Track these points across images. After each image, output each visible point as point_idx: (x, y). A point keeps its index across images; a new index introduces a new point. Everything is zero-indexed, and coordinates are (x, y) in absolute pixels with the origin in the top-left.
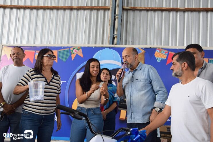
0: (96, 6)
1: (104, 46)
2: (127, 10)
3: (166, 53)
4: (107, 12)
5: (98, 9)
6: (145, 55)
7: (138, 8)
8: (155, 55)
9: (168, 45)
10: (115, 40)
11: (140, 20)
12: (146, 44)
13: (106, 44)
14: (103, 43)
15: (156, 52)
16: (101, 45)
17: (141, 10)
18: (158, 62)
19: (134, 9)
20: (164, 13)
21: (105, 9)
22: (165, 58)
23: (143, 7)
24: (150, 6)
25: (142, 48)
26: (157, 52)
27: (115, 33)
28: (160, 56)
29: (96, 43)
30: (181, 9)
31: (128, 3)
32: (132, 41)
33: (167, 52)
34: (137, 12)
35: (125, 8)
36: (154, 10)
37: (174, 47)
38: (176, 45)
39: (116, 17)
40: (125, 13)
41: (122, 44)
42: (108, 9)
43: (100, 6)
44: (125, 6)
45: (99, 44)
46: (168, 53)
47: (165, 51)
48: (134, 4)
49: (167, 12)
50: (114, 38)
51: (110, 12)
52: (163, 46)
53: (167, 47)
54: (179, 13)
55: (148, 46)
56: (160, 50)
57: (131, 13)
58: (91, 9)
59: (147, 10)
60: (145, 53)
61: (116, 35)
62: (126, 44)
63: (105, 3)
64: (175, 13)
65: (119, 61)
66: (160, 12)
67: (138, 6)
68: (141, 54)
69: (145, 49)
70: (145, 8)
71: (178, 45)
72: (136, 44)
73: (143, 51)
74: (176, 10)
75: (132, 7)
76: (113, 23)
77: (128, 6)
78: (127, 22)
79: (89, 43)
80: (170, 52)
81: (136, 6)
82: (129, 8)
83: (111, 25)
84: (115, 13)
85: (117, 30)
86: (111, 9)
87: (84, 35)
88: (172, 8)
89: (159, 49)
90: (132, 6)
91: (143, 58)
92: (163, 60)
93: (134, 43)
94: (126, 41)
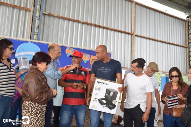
0: (19, 6)
1: (25, 39)
2: (45, 15)
3: (73, 50)
4: (28, 13)
5: (20, 8)
7: (53, 15)
8: (66, 51)
10: (35, 36)
11: (53, 24)
13: (26, 38)
14: (23, 38)
16: (21, 39)
17: (55, 17)
19: (50, 15)
21: (27, 10)
26: (67, 49)
27: (35, 31)
28: (69, 52)
29: (17, 37)
30: (82, 22)
31: (45, 9)
32: (47, 39)
34: (52, 18)
35: (44, 13)
36: (64, 19)
42: (30, 11)
43: (22, 6)
45: (20, 37)
51: (31, 13)
52: (69, 45)
55: (61, 45)
56: (69, 48)
58: (14, 7)
62: (42, 40)
63: (27, 5)
66: (68, 21)
70: (58, 16)
78: (44, 24)
79: (10, 36)
81: (51, 13)
82: (47, 14)
86: (32, 11)
87: (6, 28)
90: (49, 12)
93: (49, 40)
94: (43, 38)
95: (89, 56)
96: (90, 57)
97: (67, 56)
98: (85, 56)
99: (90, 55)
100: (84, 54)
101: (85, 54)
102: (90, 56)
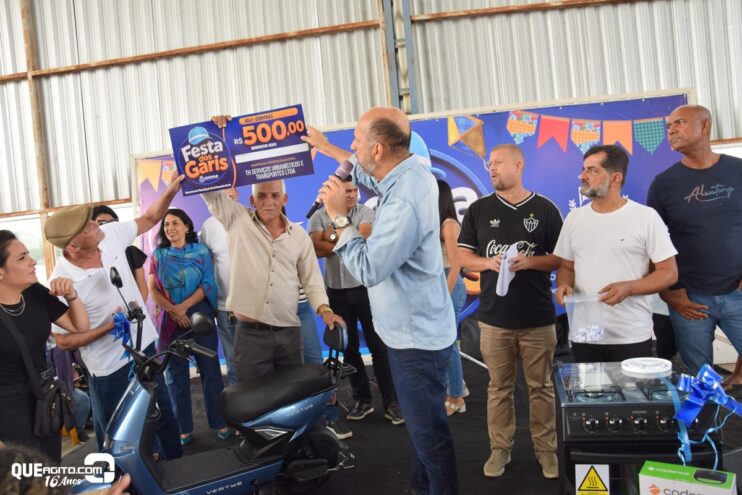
2: (422, 22)
3: (533, 119)
4: (372, 36)
5: (349, 30)
6: (484, 129)
7: (448, 15)
8: (508, 128)
9: (535, 99)
10: (406, 102)
11: (458, 45)
12: (482, 103)
15: (510, 119)
17: (456, 18)
18: (518, 143)
19: (439, 19)
20: (515, 19)
21: (367, 28)
22: (532, 132)
23: (461, 10)
24: (478, 6)
25: (474, 116)
26: (512, 118)
27: (403, 85)
28: (520, 129)
30: (554, 4)
31: (421, 5)
32: (445, 99)
33: (536, 116)
34: (449, 26)
35: (417, 18)
36: (490, 14)
37: (549, 104)
38: (553, 97)
39: (399, 44)
40: (418, 29)
41: (423, 112)
42: (376, 27)
43: (353, 21)
44: (416, 12)
46: (539, 119)
47: (530, 116)
48: (439, 5)
49: (521, 16)
50: (401, 98)
51: (380, 32)
52: (523, 104)
53: (532, 105)
54: (550, 15)
55: (488, 109)
56: (519, 114)
57: (433, 29)
58: (333, 31)
59: (473, 16)
60: (483, 126)
61: (405, 89)
62: (432, 110)
63: (365, 13)
64: (539, 15)
65: (422, 154)
66: (503, 18)
67: (449, 9)
68: (473, 130)
69: (482, 117)
70: (465, 12)
71: (557, 97)
72: (456, 108)
73: (477, 122)
74: (544, 9)
75: (433, 15)
76: (394, 62)
77: (422, 11)
78: (426, 53)
79: (340, 120)
80: (544, 117)
81: (444, 10)
82: (428, 17)
83: (390, 68)
84: (395, 37)
85: (405, 77)
86: (381, 25)
88: (532, 5)
89: (514, 112)
90: (434, 11)
91: (480, 138)
92: (528, 137)
93: (453, 103)
94: (431, 100)
95: (596, 126)
96: (598, 128)
97: (514, 142)
98: (582, 127)
99: (598, 122)
100: (577, 124)
101: (580, 121)
102: (602, 126)
